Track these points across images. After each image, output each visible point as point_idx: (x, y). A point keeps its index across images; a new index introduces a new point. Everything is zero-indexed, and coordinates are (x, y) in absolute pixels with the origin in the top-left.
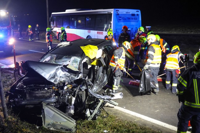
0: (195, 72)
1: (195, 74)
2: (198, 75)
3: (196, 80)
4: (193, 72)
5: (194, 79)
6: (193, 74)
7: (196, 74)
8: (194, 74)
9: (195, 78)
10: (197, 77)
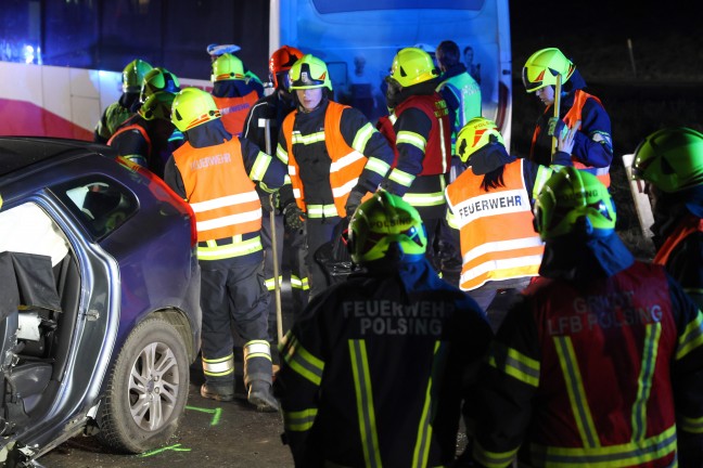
0: (357, 304)
1: (357, 314)
2: (372, 319)
3: (362, 343)
4: (346, 305)
5: (351, 342)
6: (346, 315)
7: (365, 311)
8: (351, 313)
9: (357, 337)
10: (367, 330)
